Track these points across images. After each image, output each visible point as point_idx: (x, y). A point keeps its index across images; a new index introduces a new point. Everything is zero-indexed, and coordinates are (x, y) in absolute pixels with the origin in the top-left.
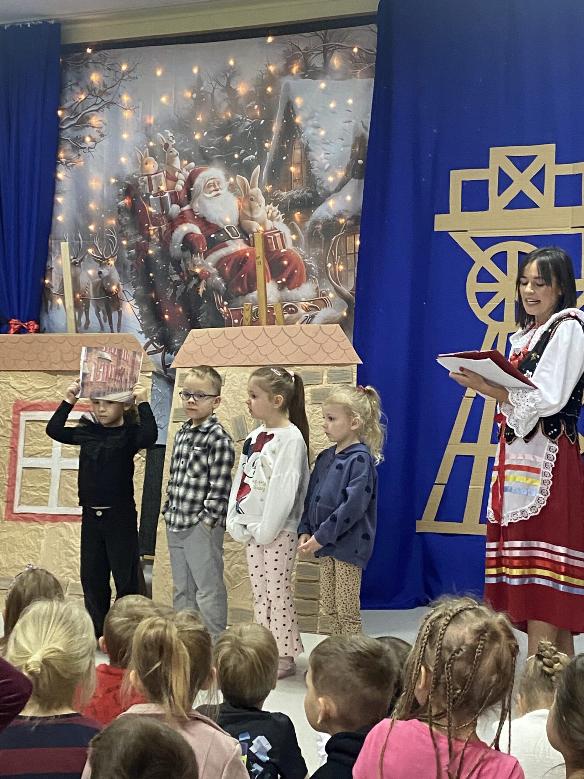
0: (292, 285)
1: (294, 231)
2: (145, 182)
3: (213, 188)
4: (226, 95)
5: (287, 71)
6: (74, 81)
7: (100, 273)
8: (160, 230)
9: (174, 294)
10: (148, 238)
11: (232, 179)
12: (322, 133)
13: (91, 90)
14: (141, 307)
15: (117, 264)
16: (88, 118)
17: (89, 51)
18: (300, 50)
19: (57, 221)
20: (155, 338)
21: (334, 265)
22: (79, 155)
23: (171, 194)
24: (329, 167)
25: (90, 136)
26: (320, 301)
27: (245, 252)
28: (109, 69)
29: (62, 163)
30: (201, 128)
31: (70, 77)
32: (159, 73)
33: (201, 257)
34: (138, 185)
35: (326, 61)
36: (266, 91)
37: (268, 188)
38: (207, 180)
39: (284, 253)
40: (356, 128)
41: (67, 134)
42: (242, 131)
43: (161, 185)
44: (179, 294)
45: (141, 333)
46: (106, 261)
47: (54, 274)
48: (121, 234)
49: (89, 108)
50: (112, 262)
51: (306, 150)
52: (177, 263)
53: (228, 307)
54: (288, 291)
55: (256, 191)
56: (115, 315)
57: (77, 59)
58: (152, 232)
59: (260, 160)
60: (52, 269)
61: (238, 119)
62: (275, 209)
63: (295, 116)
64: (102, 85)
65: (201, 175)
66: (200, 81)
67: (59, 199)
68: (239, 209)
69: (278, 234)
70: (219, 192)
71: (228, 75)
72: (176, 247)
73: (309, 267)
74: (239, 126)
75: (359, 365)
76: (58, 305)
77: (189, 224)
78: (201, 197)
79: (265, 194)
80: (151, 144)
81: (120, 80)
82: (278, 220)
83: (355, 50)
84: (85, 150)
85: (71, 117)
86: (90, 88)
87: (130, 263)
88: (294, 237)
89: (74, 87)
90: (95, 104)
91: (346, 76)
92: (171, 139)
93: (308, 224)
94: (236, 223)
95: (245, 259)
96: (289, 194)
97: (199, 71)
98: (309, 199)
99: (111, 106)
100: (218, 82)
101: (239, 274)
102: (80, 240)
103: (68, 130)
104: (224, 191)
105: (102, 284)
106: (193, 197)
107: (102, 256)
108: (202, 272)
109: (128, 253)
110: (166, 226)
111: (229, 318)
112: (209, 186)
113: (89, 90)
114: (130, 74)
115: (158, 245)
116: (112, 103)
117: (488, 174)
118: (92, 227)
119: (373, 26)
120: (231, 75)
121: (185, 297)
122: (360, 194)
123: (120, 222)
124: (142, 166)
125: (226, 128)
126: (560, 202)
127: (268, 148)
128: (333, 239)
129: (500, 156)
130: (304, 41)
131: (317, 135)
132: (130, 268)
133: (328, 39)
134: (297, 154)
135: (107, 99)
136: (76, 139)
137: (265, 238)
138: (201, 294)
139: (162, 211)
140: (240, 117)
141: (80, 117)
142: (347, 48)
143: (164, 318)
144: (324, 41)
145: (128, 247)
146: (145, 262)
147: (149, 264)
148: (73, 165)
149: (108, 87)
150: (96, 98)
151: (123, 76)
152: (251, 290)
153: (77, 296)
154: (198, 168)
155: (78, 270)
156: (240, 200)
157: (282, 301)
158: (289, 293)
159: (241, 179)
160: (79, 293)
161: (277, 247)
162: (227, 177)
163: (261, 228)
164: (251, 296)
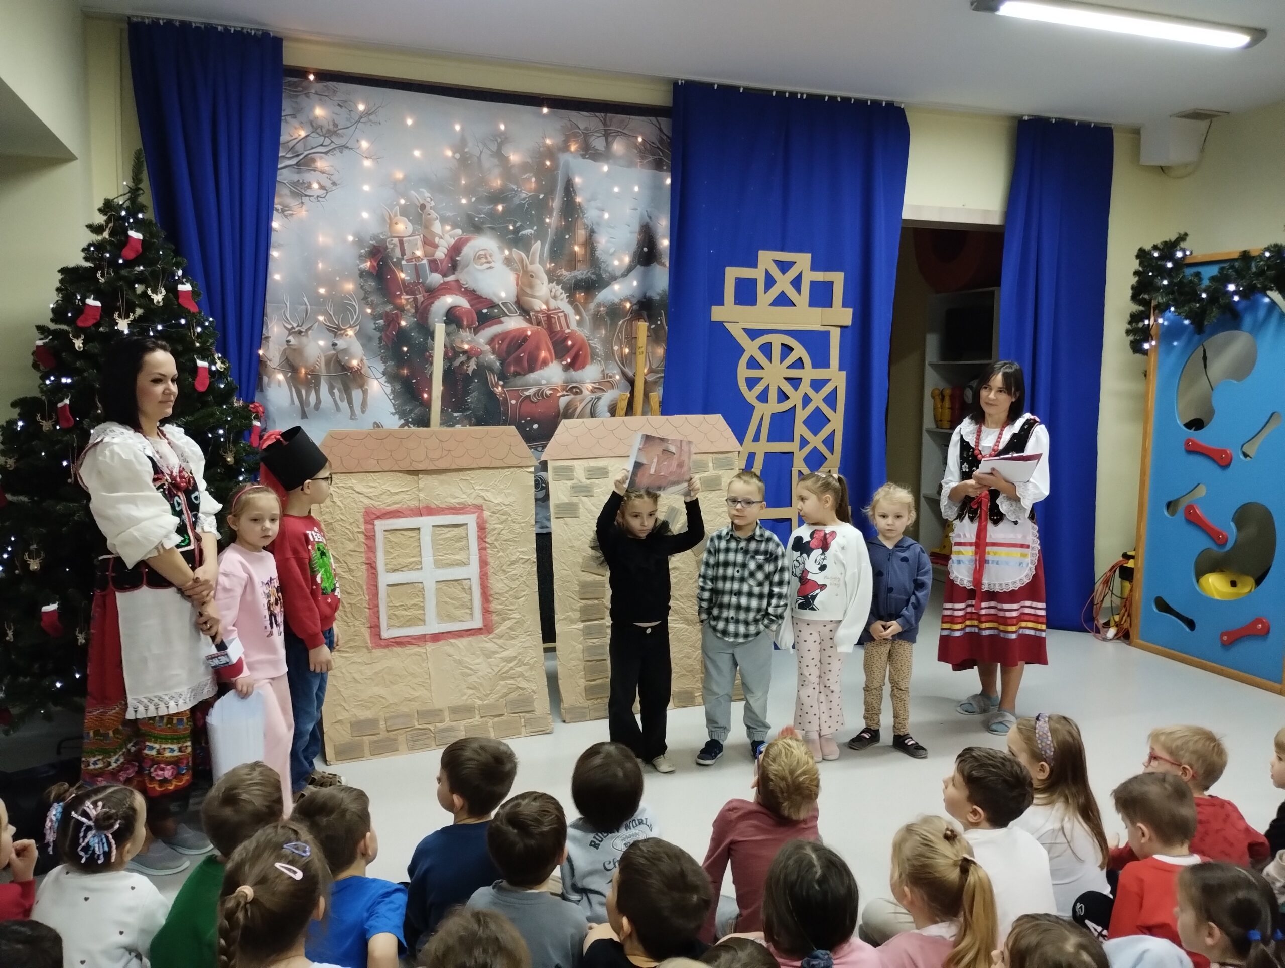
0: (576, 366)
1: (578, 312)
2: (395, 245)
3: (484, 260)
4: (496, 161)
5: (565, 148)
6: (288, 112)
7: (334, 345)
8: (415, 300)
10: (401, 309)
11: (507, 252)
12: (607, 216)
13: (315, 126)
14: (393, 385)
16: (314, 160)
17: (312, 77)
18: (579, 129)
19: (272, 279)
20: (410, 420)
21: (622, 349)
23: (430, 261)
24: (615, 251)
25: (319, 183)
26: (607, 383)
27: (525, 330)
28: (339, 105)
29: (277, 210)
30: (467, 193)
31: (287, 107)
32: (409, 122)
33: (470, 333)
34: (386, 248)
35: (608, 145)
36: (544, 164)
37: (551, 265)
38: (477, 249)
39: (569, 333)
40: (642, 217)
41: (284, 176)
42: (518, 202)
43: (417, 249)
45: (393, 414)
46: (343, 332)
47: (271, 344)
48: (364, 301)
49: (313, 148)
50: (351, 333)
51: (591, 233)
54: (573, 372)
55: (537, 267)
57: (295, 85)
58: (404, 302)
59: (540, 236)
60: (267, 338)
61: (513, 190)
62: (558, 289)
63: (575, 194)
64: (331, 123)
66: (463, 141)
67: (274, 253)
68: (517, 285)
69: (562, 314)
70: (492, 264)
71: (499, 140)
73: (593, 349)
74: (514, 197)
76: (278, 381)
77: (454, 296)
80: (402, 201)
81: (358, 121)
82: (562, 300)
83: (640, 139)
84: (311, 198)
85: (288, 156)
86: (314, 124)
87: (378, 335)
89: (288, 118)
90: (322, 145)
91: (631, 164)
92: (429, 200)
93: (592, 306)
94: (514, 299)
95: (525, 339)
96: (573, 275)
97: (462, 129)
98: (594, 282)
99: (346, 151)
100: (485, 145)
102: (306, 305)
103: (283, 170)
104: (499, 265)
105: (337, 357)
106: (459, 267)
107: (338, 325)
108: (471, 349)
109: (375, 324)
110: (423, 296)
111: (506, 399)
112: (479, 257)
113: (312, 126)
114: (371, 117)
115: (414, 316)
116: (347, 147)
117: (757, 274)
118: (322, 291)
119: (653, 119)
120: (502, 140)
121: (448, 374)
122: (645, 281)
123: (362, 287)
124: (390, 225)
125: (496, 197)
126: (813, 303)
127: (549, 225)
128: (620, 323)
129: (767, 258)
130: (583, 120)
131: (601, 217)
132: (377, 341)
133: (608, 122)
134: (581, 234)
135: (338, 141)
136: (296, 184)
137: (549, 318)
138: (470, 372)
139: (418, 279)
140: (515, 187)
141: (301, 157)
142: (630, 136)
143: (422, 397)
144: (605, 124)
145: (375, 317)
146: (396, 334)
147: (402, 337)
148: (292, 215)
149: (339, 127)
150: (323, 138)
151: (361, 118)
152: (531, 369)
153: (303, 371)
154: (465, 236)
155: (304, 340)
156: (518, 275)
157: (566, 382)
158: (574, 374)
159: (517, 253)
160: (306, 368)
161: (561, 327)
162: (501, 249)
163: (544, 307)
164: (532, 376)
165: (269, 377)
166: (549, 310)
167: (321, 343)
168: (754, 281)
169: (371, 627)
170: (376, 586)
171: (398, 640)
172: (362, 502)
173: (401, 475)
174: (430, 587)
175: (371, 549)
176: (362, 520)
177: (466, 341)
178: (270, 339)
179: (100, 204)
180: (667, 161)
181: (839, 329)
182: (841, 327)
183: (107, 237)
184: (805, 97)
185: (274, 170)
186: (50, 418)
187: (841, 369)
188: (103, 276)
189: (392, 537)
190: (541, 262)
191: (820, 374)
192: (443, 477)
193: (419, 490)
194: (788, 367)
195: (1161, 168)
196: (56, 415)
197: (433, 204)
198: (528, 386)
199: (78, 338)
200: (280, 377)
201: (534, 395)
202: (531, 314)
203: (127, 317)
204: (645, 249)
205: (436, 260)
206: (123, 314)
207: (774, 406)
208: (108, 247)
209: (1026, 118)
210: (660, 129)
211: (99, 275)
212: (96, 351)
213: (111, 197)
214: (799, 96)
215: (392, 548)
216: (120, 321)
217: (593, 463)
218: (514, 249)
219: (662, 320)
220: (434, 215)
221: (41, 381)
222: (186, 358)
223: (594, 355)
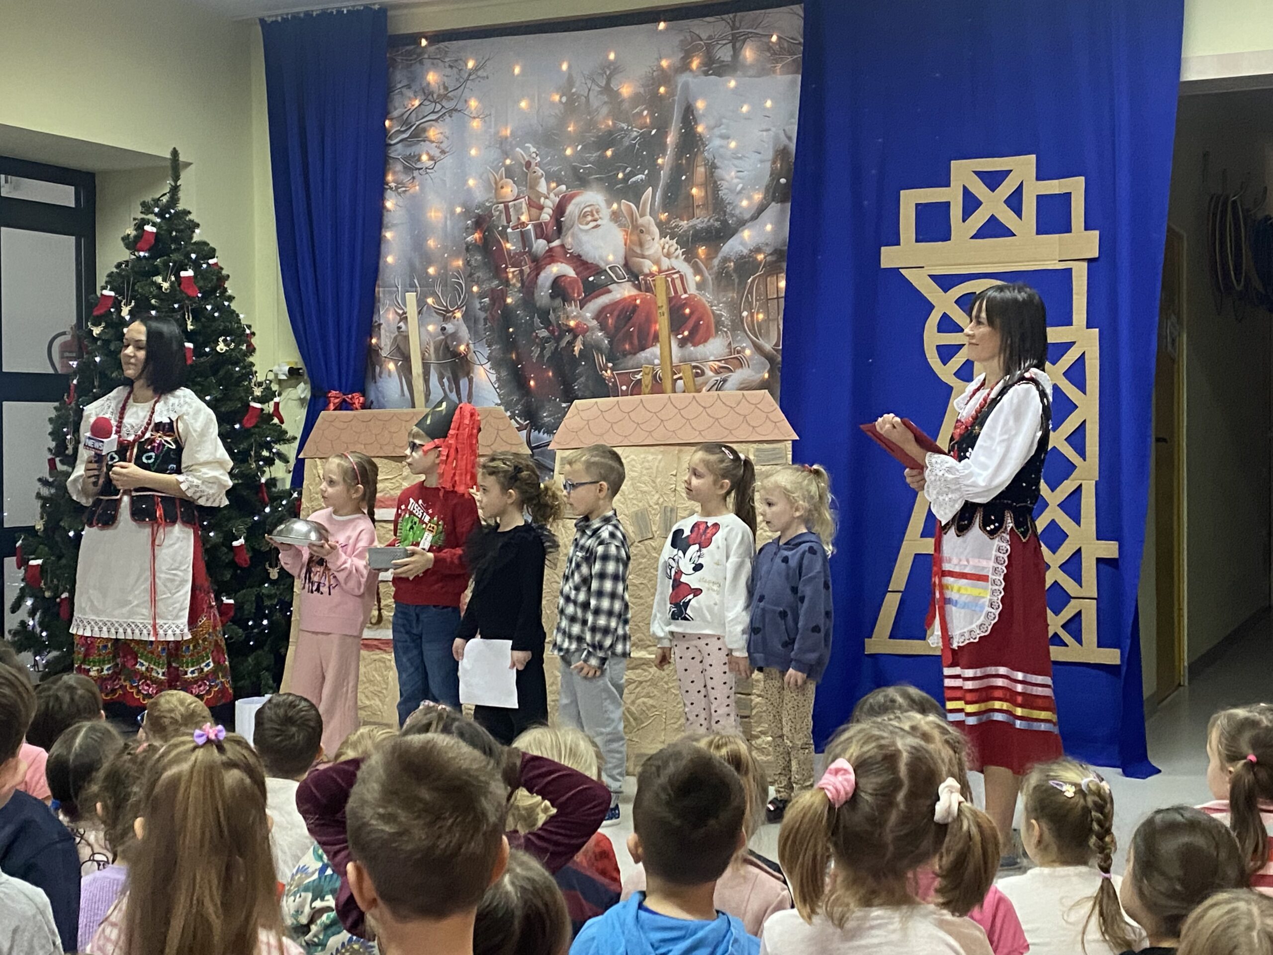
0: (697, 340)
1: (697, 271)
2: (501, 212)
4: (605, 98)
5: (685, 67)
6: (405, 83)
7: (443, 329)
8: (521, 272)
9: (541, 355)
10: (507, 282)
12: (733, 145)
13: (427, 94)
14: (498, 372)
15: (465, 316)
16: (424, 130)
17: (424, 42)
18: (701, 40)
19: (386, 262)
20: (517, 412)
21: (752, 315)
22: (414, 178)
23: (535, 226)
24: (743, 189)
25: (428, 154)
26: (735, 361)
27: (634, 299)
28: (451, 67)
29: (391, 188)
30: (573, 142)
31: (400, 77)
32: (517, 70)
33: (576, 306)
34: (492, 215)
35: (736, 52)
36: (659, 92)
37: (664, 216)
38: (583, 206)
39: (685, 299)
40: (776, 138)
41: (397, 151)
42: (628, 144)
43: (522, 214)
44: (547, 354)
45: (500, 405)
46: (451, 314)
47: (382, 331)
48: (470, 278)
49: (425, 117)
50: (458, 315)
51: (712, 167)
52: (544, 315)
53: (612, 369)
54: (692, 348)
55: (647, 220)
56: (464, 383)
57: (409, 54)
58: (510, 276)
59: (652, 180)
60: (380, 325)
61: (622, 129)
62: (673, 244)
63: (696, 123)
64: (442, 87)
65: (574, 201)
66: (571, 82)
67: (388, 235)
68: (625, 244)
70: (599, 222)
71: (608, 72)
72: (543, 293)
73: (718, 317)
74: (623, 138)
75: (794, 442)
76: (389, 371)
77: (559, 264)
78: (575, 229)
79: (660, 225)
80: (508, 162)
81: (467, 80)
82: (677, 257)
83: (774, 38)
84: (421, 171)
85: (403, 129)
86: (426, 91)
87: (482, 315)
88: (698, 278)
89: (402, 90)
90: (433, 112)
91: (763, 72)
92: (534, 155)
93: (716, 262)
94: (622, 262)
95: (634, 308)
96: (691, 224)
97: (570, 67)
98: (718, 231)
99: (455, 114)
100: (594, 82)
101: (626, 328)
102: (416, 287)
103: (399, 146)
104: (605, 221)
105: (446, 343)
106: (564, 229)
107: (447, 307)
109: (481, 303)
110: (530, 268)
111: (615, 384)
112: (585, 216)
113: (424, 93)
114: (479, 73)
115: (520, 291)
116: (456, 110)
117: (952, 195)
118: (432, 271)
120: (611, 71)
122: (783, 222)
123: (468, 262)
124: (496, 190)
125: (608, 139)
126: (1043, 229)
127: (662, 166)
128: (751, 279)
129: (964, 171)
130: (706, 27)
131: (726, 147)
132: (483, 322)
133: (737, 24)
134: (701, 171)
135: (449, 105)
136: (408, 158)
138: (577, 353)
139: (524, 248)
140: (625, 126)
141: (413, 129)
142: (762, 36)
143: (529, 385)
144: (733, 28)
145: (482, 295)
146: (502, 313)
147: (507, 316)
148: (405, 191)
149: (449, 90)
150: (434, 104)
151: (470, 75)
154: (570, 192)
156: (627, 233)
158: (693, 350)
159: (627, 206)
162: (609, 203)
163: (655, 268)
164: (643, 356)
165: (381, 367)
166: (660, 271)
168: (946, 206)
178: (382, 326)
181: (1085, 264)
187: (1090, 325)
190: (653, 213)
191: (1058, 334)
197: (538, 159)
198: (639, 367)
200: (391, 366)
204: (783, 181)
205: (541, 224)
218: (623, 201)
220: (539, 172)
223: (719, 323)
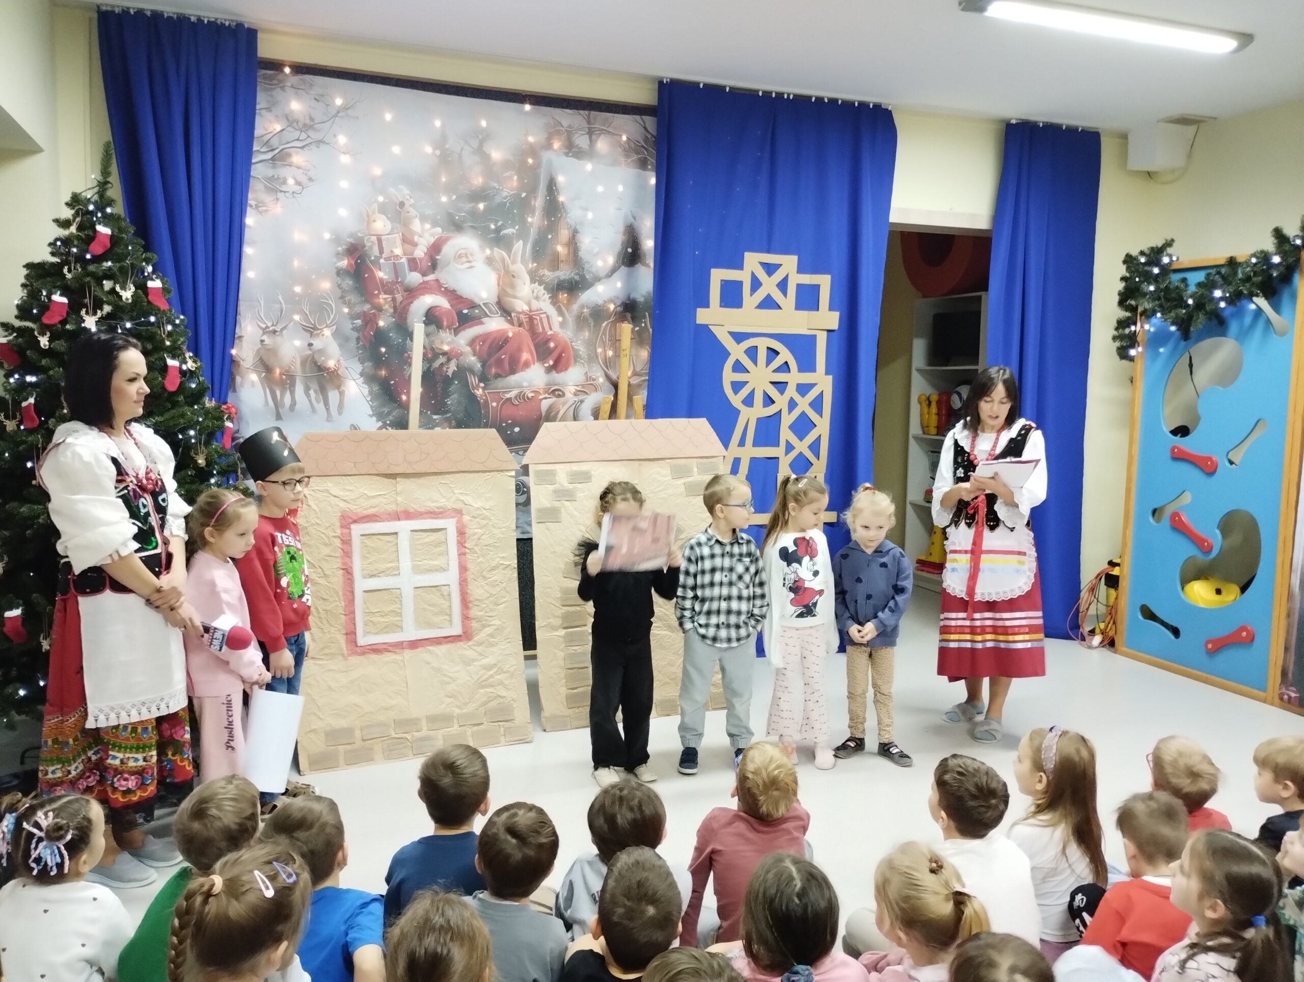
0: (559, 368)
1: (560, 313)
2: (373, 242)
3: (464, 259)
4: (477, 158)
5: (548, 146)
6: (265, 105)
7: (310, 345)
8: (394, 299)
10: (379, 309)
11: (488, 252)
12: (590, 216)
13: (291, 121)
14: (371, 387)
16: (289, 155)
17: (287, 70)
18: (563, 127)
19: (247, 277)
20: (388, 422)
21: (605, 351)
23: (409, 260)
24: (598, 252)
25: (294, 179)
26: (590, 386)
27: (505, 332)
28: (316, 99)
29: (251, 206)
30: (447, 191)
31: (261, 98)
32: (388, 117)
33: (450, 333)
34: (364, 246)
35: (592, 143)
36: (527, 162)
37: (533, 265)
38: (457, 249)
40: (626, 216)
41: (259, 170)
42: (500, 201)
43: (396, 247)
45: (371, 416)
46: (319, 331)
47: (244, 343)
49: (288, 143)
50: (327, 332)
51: (575, 233)
55: (519, 267)
57: (271, 78)
58: (383, 301)
59: (522, 235)
60: (240, 337)
61: (494, 188)
62: (541, 290)
63: (558, 193)
64: (308, 118)
65: (449, 243)
66: (444, 138)
67: (248, 250)
68: (498, 285)
70: (472, 264)
71: (481, 137)
73: (576, 351)
74: (495, 195)
76: (251, 381)
77: (434, 296)
78: (450, 267)
79: (530, 272)
80: (381, 199)
81: (335, 116)
82: (544, 301)
83: (624, 138)
84: (287, 194)
85: (262, 150)
86: (290, 118)
87: (355, 335)
89: (263, 112)
90: (298, 140)
91: (615, 163)
92: (408, 197)
93: (575, 307)
94: (496, 300)
95: (507, 340)
96: (556, 275)
97: (443, 125)
98: (577, 283)
99: (322, 146)
100: (466, 141)
101: (498, 355)
102: (281, 303)
103: (260, 166)
104: (480, 265)
105: (313, 357)
106: (439, 266)
107: (314, 325)
108: (452, 350)
109: (352, 323)
111: (486, 402)
112: (460, 256)
113: (288, 120)
114: (349, 112)
116: (324, 142)
117: (742, 276)
118: (298, 289)
119: (638, 117)
120: (483, 137)
121: (428, 377)
122: (629, 281)
123: (339, 286)
124: (369, 223)
125: (478, 195)
126: (799, 306)
127: (531, 224)
128: (604, 325)
129: (753, 260)
130: (567, 117)
131: (585, 217)
132: (354, 341)
133: (592, 120)
134: (564, 234)
135: (315, 136)
136: (271, 179)
137: (531, 319)
138: (450, 373)
139: (397, 277)
140: (496, 185)
141: (276, 151)
142: (614, 134)
143: (401, 399)
144: (589, 122)
145: (353, 317)
146: (375, 335)
147: (380, 337)
148: (266, 211)
149: (316, 121)
150: (299, 132)
151: (338, 112)
152: (513, 372)
153: (278, 371)
154: (445, 235)
155: (278, 339)
156: (499, 275)
157: (549, 384)
158: (556, 376)
159: (499, 253)
160: (281, 368)
161: (543, 328)
162: (482, 249)
163: (526, 308)
164: (513, 379)
165: (242, 377)
166: (531, 311)
167: (297, 343)
168: (740, 284)
169: (347, 634)
170: (352, 592)
171: (374, 647)
172: (338, 506)
173: (378, 478)
174: (408, 594)
175: (347, 554)
176: (338, 524)
177: (446, 341)
178: (244, 339)
179: (67, 198)
180: (652, 161)
181: (825, 333)
182: (829, 331)
183: (74, 231)
184: (791, 97)
185: (248, 163)
186: (14, 417)
187: (827, 373)
188: (70, 271)
189: (369, 542)
190: (523, 262)
191: (806, 378)
192: (422, 481)
193: (397, 494)
194: (774, 371)
195: (1149, 173)
196: (21, 414)
197: (412, 201)
198: (510, 388)
199: (43, 334)
200: (254, 377)
201: (516, 397)
202: (513, 315)
203: (95, 313)
204: (630, 250)
205: (415, 259)
206: (91, 312)
207: (760, 411)
208: (76, 242)
209: (1014, 122)
210: (645, 128)
211: (65, 270)
212: (63, 349)
213: (78, 191)
214: (786, 96)
215: (369, 553)
216: (86, 318)
217: (575, 467)
218: (496, 249)
219: (647, 322)
220: (413, 212)
221: (4, 380)
222: (156, 356)
223: (577, 357)
